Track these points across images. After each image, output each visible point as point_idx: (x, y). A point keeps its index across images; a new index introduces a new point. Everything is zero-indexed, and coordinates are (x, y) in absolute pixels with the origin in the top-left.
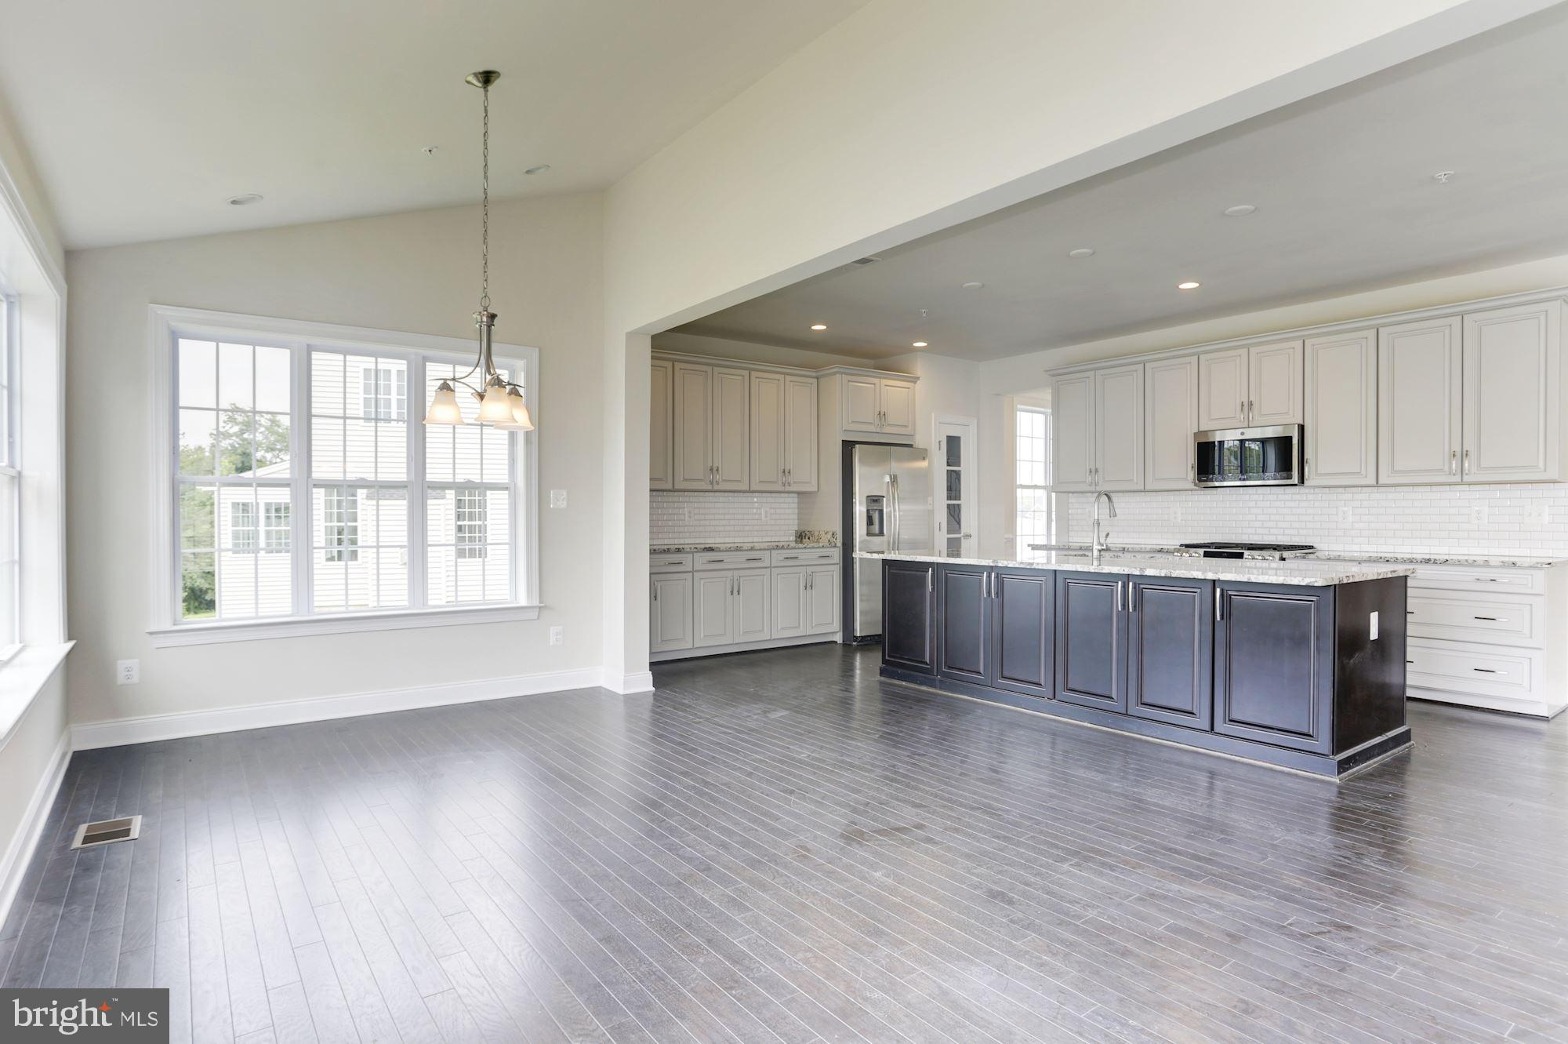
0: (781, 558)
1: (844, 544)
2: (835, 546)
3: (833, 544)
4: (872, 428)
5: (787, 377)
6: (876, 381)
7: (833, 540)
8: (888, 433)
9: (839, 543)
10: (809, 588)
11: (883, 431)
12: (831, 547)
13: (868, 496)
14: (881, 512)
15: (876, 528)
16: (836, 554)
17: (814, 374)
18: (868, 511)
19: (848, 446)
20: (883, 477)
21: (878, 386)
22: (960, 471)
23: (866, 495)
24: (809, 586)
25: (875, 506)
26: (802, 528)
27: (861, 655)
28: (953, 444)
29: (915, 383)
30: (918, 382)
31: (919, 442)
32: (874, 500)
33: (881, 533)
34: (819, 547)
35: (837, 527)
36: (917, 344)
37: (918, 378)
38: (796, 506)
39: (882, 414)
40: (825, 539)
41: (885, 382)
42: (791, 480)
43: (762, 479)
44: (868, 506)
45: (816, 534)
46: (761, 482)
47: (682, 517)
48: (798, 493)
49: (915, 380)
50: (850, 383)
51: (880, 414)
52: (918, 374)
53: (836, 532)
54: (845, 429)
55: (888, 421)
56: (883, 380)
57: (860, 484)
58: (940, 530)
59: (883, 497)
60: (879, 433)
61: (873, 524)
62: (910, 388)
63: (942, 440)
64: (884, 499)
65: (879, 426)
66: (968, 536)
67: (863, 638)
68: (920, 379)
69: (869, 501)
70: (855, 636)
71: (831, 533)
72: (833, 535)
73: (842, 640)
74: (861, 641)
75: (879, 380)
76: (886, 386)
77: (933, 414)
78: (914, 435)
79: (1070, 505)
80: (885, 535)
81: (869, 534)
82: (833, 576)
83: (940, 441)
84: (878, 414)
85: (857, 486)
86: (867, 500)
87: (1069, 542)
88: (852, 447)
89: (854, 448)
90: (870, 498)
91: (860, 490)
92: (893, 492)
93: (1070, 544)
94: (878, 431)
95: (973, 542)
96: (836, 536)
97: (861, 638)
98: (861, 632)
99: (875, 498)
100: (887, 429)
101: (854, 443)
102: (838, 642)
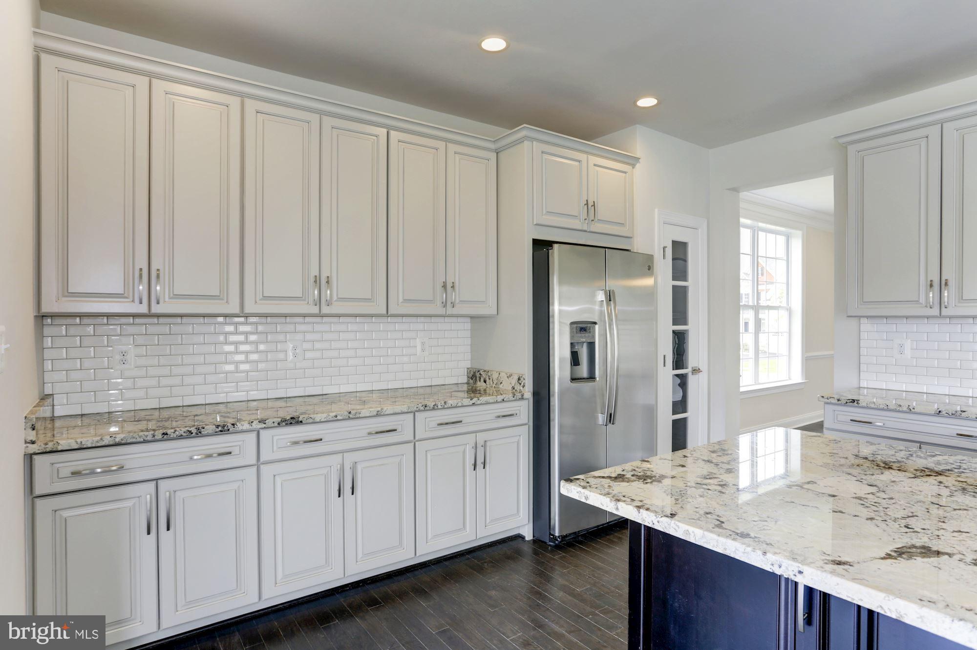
0: (434, 424)
1: (536, 394)
2: (522, 398)
3: (519, 395)
4: (576, 224)
5: (450, 145)
6: (582, 157)
7: (518, 387)
8: (597, 233)
9: (528, 392)
10: (480, 466)
11: (593, 229)
12: (515, 400)
13: (572, 323)
14: (591, 346)
15: (583, 370)
16: (524, 410)
17: (492, 146)
18: (572, 344)
19: (541, 247)
20: (593, 296)
21: (584, 163)
22: (686, 289)
23: (570, 322)
24: (479, 463)
25: (584, 338)
26: (477, 366)
28: (679, 250)
29: (633, 166)
30: (638, 165)
31: (639, 246)
32: (582, 328)
33: (592, 377)
34: (497, 402)
35: (525, 368)
36: (642, 103)
37: (637, 159)
38: (468, 334)
39: (591, 204)
40: (507, 385)
41: (594, 160)
42: (453, 296)
43: (406, 298)
44: (572, 337)
45: (495, 376)
46: (406, 301)
47: (281, 356)
48: (472, 317)
49: (633, 161)
50: (545, 156)
51: (587, 204)
52: (638, 155)
53: (524, 377)
54: (535, 223)
55: (600, 216)
56: (590, 157)
57: (560, 304)
58: (664, 366)
59: (595, 323)
60: (585, 231)
61: (579, 365)
62: (625, 173)
63: (666, 247)
64: (597, 327)
65: (587, 221)
66: (696, 371)
67: (563, 537)
68: (640, 162)
69: (575, 330)
70: (550, 534)
71: (516, 377)
72: (519, 379)
73: (534, 536)
74: (560, 542)
75: (585, 156)
76: (595, 165)
77: (656, 210)
78: (631, 238)
79: (864, 335)
80: (598, 379)
81: (573, 379)
82: (518, 443)
83: (664, 248)
84: (584, 204)
85: (556, 308)
86: (571, 329)
87: (860, 388)
88: (548, 250)
89: (550, 251)
90: (575, 326)
91: (560, 311)
92: (610, 315)
93: (862, 391)
94: (585, 228)
95: (703, 377)
96: (524, 381)
97: (561, 537)
98: (560, 530)
99: (583, 326)
100: (597, 227)
101: (549, 244)
102: (527, 539)
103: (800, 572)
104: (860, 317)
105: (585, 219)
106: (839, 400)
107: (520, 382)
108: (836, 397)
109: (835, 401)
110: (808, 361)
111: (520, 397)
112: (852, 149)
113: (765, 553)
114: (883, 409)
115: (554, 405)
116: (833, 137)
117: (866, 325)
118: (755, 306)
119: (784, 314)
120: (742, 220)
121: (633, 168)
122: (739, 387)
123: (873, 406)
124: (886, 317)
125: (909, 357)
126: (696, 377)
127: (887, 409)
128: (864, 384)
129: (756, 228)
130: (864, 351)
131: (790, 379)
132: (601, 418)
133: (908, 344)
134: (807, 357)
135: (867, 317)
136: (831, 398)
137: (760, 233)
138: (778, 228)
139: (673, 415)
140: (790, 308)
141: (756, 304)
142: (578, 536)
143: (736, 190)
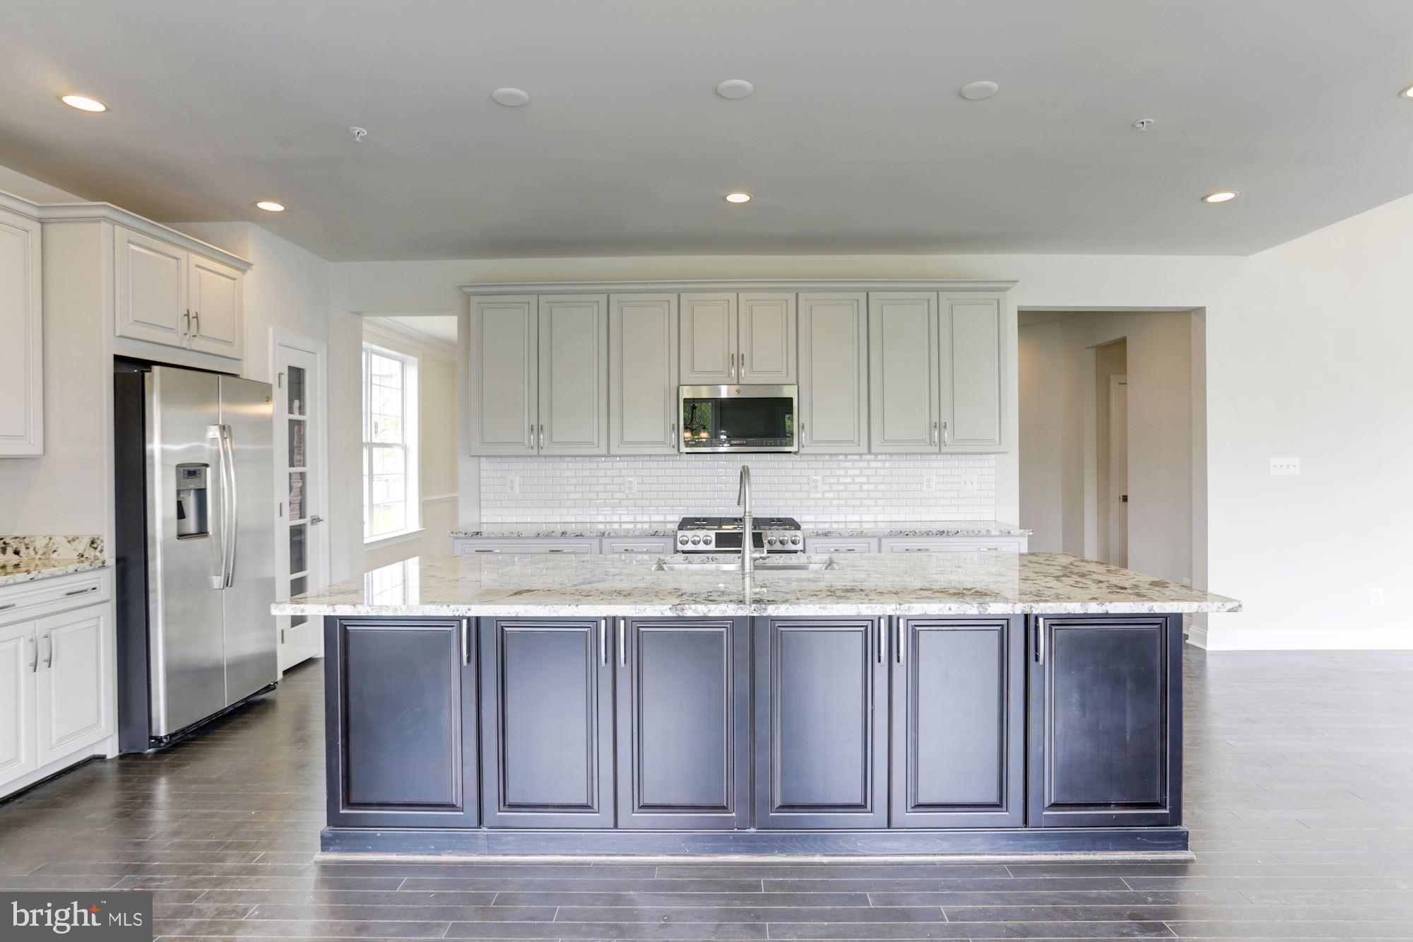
1: (121, 561)
2: (103, 565)
3: (99, 563)
4: (174, 339)
6: (182, 254)
7: (90, 553)
8: (198, 352)
9: (110, 558)
10: (42, 664)
11: (193, 347)
12: (94, 569)
13: (178, 466)
14: (201, 494)
15: (191, 524)
16: (104, 583)
17: (35, 213)
18: (178, 492)
20: (206, 429)
21: (184, 262)
22: (304, 421)
23: (175, 464)
24: (42, 660)
25: (193, 484)
27: (171, 781)
28: (296, 377)
29: (244, 271)
30: (249, 272)
31: (250, 371)
32: (191, 473)
33: (202, 532)
34: (68, 574)
35: (103, 526)
36: (264, 205)
37: (249, 265)
39: (192, 314)
40: (66, 553)
41: (196, 259)
44: (178, 483)
49: (244, 266)
50: (131, 246)
51: (188, 315)
52: (250, 260)
53: (102, 538)
54: (118, 334)
55: (202, 332)
56: (192, 256)
57: (163, 440)
58: (281, 515)
59: (207, 465)
60: (184, 349)
61: (184, 518)
62: (234, 279)
63: (282, 374)
64: (209, 470)
65: (188, 336)
66: (316, 520)
67: (171, 736)
68: (252, 269)
69: (181, 475)
70: (151, 737)
71: (88, 541)
72: (93, 542)
73: (120, 751)
74: (167, 744)
75: (185, 253)
76: (197, 266)
77: (271, 330)
78: (241, 360)
79: (484, 474)
80: (211, 533)
81: (181, 536)
82: (97, 627)
83: (280, 374)
84: (183, 314)
85: (155, 446)
86: (178, 472)
87: (481, 523)
88: (143, 372)
89: (147, 374)
90: (182, 469)
91: (163, 452)
92: (226, 452)
93: (482, 526)
94: (184, 345)
95: (322, 528)
96: (102, 544)
97: (168, 737)
98: (168, 724)
99: (192, 469)
100: (198, 344)
101: (147, 364)
102: (109, 757)
103: (469, 610)
104: (479, 457)
105: (185, 334)
106: (466, 534)
107: (95, 545)
108: (464, 531)
109: (463, 535)
110: (425, 506)
111: (100, 565)
112: (474, 300)
113: (448, 606)
114: (500, 538)
115: (155, 572)
116: (458, 285)
117: (485, 464)
118: (368, 443)
119: (399, 452)
120: (364, 344)
121: (244, 274)
122: (363, 538)
123: (493, 536)
124: (501, 457)
125: (518, 492)
126: (315, 527)
127: (503, 537)
128: (484, 520)
129: (369, 351)
130: (483, 489)
131: (406, 528)
132: (217, 581)
133: (517, 481)
134: (424, 501)
135: (486, 457)
136: (459, 532)
137: (373, 355)
138: (393, 353)
139: (291, 574)
140: (406, 445)
141: (369, 441)
142: (187, 734)
143: (359, 314)
